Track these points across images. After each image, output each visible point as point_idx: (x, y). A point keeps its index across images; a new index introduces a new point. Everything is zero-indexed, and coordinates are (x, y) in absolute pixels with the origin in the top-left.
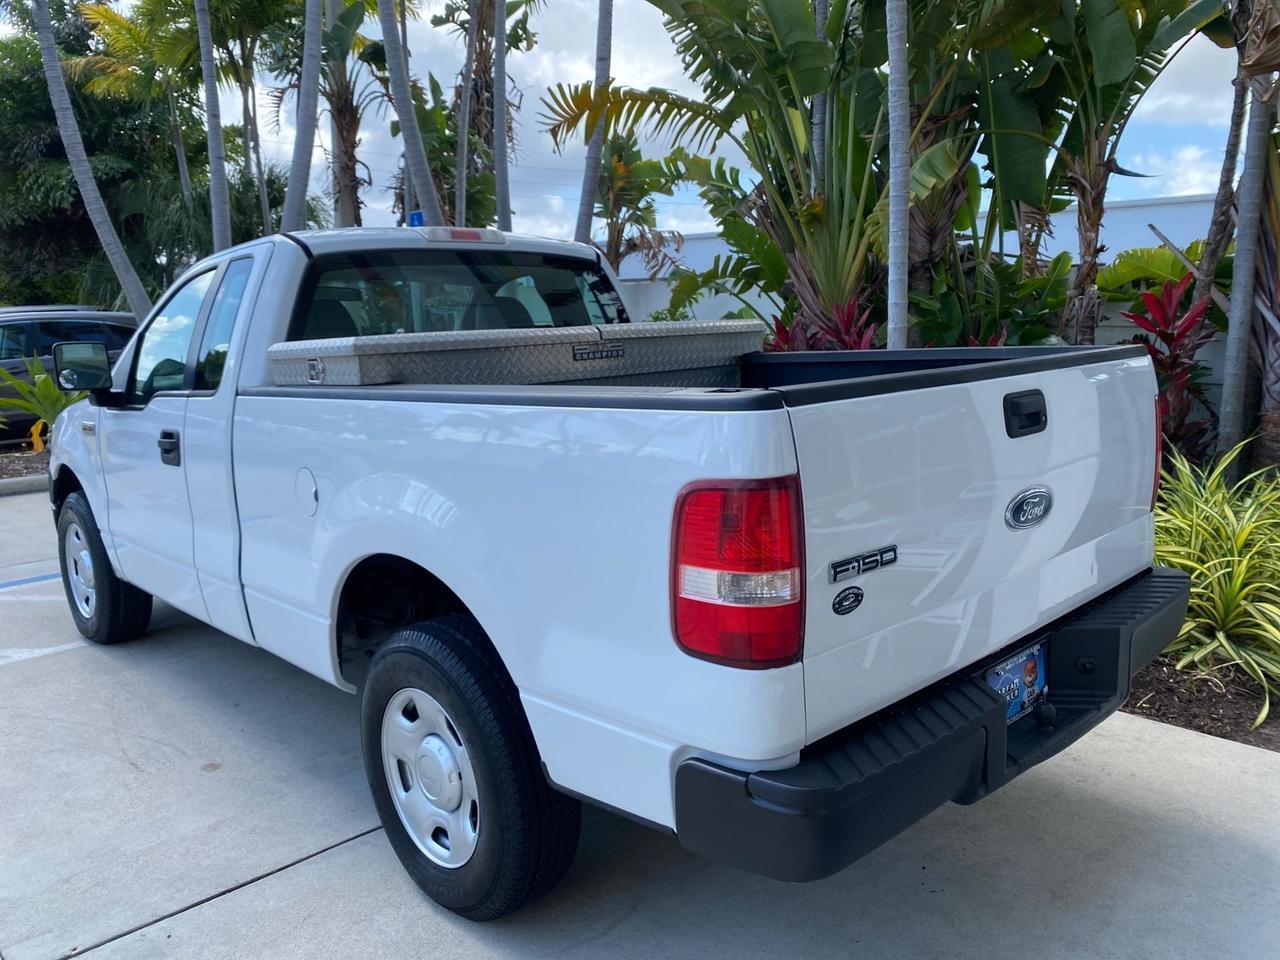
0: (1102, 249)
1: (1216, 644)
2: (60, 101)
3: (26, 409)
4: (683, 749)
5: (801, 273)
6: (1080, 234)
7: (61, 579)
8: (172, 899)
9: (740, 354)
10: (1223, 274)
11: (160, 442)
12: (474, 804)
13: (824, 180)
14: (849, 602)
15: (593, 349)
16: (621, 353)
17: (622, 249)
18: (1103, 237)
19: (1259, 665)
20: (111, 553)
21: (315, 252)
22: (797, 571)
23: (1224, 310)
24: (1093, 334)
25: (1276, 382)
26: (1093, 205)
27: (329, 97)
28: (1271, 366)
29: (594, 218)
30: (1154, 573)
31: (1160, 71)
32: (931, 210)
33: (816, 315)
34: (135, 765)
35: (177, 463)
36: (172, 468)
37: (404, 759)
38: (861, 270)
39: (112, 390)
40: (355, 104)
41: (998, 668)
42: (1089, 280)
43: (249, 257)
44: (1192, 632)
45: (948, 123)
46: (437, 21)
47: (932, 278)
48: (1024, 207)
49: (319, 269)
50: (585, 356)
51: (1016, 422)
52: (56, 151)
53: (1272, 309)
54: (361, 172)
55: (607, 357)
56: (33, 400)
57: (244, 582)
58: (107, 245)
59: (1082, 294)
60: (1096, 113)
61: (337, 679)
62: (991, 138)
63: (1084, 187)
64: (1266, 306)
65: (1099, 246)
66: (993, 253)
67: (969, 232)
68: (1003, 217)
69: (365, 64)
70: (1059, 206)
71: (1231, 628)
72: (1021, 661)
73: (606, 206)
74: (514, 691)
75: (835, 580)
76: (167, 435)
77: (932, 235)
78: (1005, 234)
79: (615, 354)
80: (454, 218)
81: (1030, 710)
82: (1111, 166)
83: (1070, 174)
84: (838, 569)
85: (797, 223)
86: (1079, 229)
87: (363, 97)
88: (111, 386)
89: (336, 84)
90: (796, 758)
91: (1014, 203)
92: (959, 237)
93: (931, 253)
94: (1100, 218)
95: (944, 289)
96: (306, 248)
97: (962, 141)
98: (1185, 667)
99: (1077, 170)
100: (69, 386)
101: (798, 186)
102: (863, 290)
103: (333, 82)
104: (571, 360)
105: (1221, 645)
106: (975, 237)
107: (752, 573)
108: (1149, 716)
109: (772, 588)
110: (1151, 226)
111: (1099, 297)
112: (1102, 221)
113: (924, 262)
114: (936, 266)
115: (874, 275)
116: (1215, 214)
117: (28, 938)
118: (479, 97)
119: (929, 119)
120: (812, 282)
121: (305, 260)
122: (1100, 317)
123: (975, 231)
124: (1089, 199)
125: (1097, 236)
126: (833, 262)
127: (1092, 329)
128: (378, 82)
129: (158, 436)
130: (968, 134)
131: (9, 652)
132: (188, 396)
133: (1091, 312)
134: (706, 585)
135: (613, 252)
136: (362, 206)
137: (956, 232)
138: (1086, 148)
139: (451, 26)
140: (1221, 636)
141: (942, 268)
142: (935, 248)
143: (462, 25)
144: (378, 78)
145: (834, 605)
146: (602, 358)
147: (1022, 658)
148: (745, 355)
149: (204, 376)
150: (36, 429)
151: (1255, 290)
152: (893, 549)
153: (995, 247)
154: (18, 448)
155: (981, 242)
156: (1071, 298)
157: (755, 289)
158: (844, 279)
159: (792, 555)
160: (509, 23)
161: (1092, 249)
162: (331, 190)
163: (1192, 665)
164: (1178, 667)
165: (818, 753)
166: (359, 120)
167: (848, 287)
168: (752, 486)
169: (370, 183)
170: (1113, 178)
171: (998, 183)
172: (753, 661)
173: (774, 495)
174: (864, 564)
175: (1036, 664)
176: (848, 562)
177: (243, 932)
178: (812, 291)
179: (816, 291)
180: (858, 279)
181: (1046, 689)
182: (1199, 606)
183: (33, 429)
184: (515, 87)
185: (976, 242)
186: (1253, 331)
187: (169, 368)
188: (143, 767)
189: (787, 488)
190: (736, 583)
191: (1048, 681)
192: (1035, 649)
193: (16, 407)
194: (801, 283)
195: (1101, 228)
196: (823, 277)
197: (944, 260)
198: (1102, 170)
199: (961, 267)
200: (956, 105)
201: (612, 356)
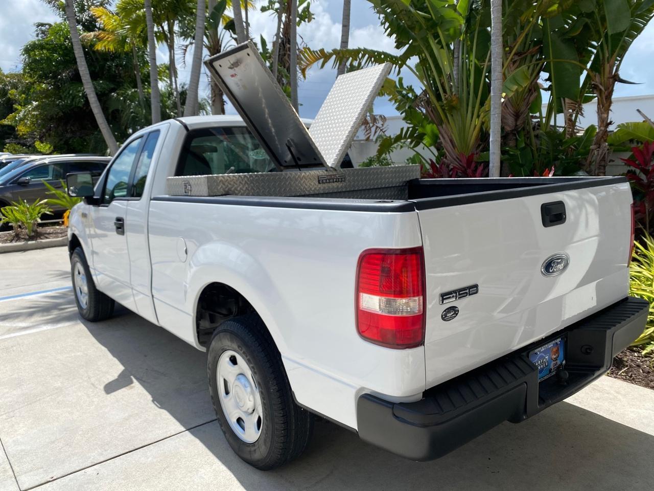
0: (611, 123)
2: (79, 54)
3: (62, 205)
4: (362, 389)
5: (446, 136)
6: (599, 115)
8: (102, 454)
9: (408, 179)
11: (115, 223)
13: (458, 87)
14: (450, 313)
15: (329, 177)
16: (343, 179)
18: (612, 116)
20: (94, 278)
21: (190, 128)
22: (421, 298)
24: (605, 169)
26: (606, 99)
27: (208, 48)
30: (629, 300)
31: (645, 25)
32: (517, 103)
33: (453, 158)
35: (123, 233)
36: (120, 237)
37: (227, 379)
38: (478, 134)
39: (95, 197)
41: (536, 351)
42: (603, 140)
43: (158, 131)
45: (527, 56)
46: (264, 9)
47: (516, 139)
48: (567, 100)
49: (193, 136)
50: (324, 181)
51: (548, 218)
52: (76, 78)
55: (336, 181)
56: (64, 200)
57: (153, 294)
58: (101, 124)
59: (599, 148)
60: (608, 49)
61: (196, 343)
62: (550, 64)
63: (601, 89)
65: (609, 121)
66: (551, 126)
67: (538, 114)
68: (556, 107)
69: (228, 31)
70: (588, 100)
72: (550, 346)
74: (279, 354)
75: (443, 302)
76: (118, 219)
77: (517, 116)
78: (557, 115)
79: (340, 180)
81: (554, 373)
82: (616, 78)
83: (593, 83)
84: (444, 296)
85: (443, 110)
86: (598, 112)
87: (226, 48)
88: (94, 195)
89: (213, 42)
90: (421, 396)
91: (562, 99)
92: (532, 117)
93: (516, 125)
94: (610, 106)
95: (523, 145)
96: (186, 127)
97: (534, 66)
99: (597, 80)
100: (74, 195)
101: (445, 91)
102: (479, 145)
103: (211, 41)
104: (317, 183)
106: (541, 117)
107: (397, 299)
108: (625, 380)
109: (407, 306)
110: (638, 111)
111: (608, 150)
112: (611, 108)
113: (513, 130)
114: (518, 133)
115: (484, 137)
117: (31, 471)
118: (284, 47)
119: (516, 54)
120: (451, 141)
121: (185, 132)
122: (608, 160)
123: (541, 114)
124: (604, 97)
125: (608, 116)
126: (463, 131)
127: (604, 167)
128: (233, 40)
129: (114, 220)
130: (538, 62)
132: (128, 200)
133: (604, 157)
134: (373, 303)
136: (225, 103)
137: (531, 114)
138: (602, 69)
139: (271, 11)
141: (522, 133)
142: (518, 124)
143: (276, 10)
144: (233, 38)
145: (442, 316)
146: (333, 182)
147: (550, 345)
148: (411, 181)
149: (135, 190)
152: (476, 286)
153: (552, 123)
154: (58, 224)
155: (544, 120)
156: (593, 150)
157: (422, 145)
158: (469, 139)
159: (420, 290)
160: (300, 9)
161: (605, 123)
162: (210, 96)
164: (643, 353)
165: (432, 394)
167: (470, 145)
168: (398, 252)
170: (617, 85)
171: (554, 88)
172: (398, 345)
173: (409, 257)
174: (459, 294)
175: (558, 349)
176: (450, 293)
177: (134, 473)
178: (452, 147)
179: (454, 146)
180: (476, 139)
181: (564, 362)
183: (65, 214)
184: (303, 41)
185: (541, 120)
187: (119, 186)
188: (97, 386)
189: (417, 254)
190: (388, 303)
191: (566, 358)
192: (558, 341)
193: (56, 204)
194: (446, 141)
195: (610, 111)
196: (458, 139)
197: (524, 129)
198: (611, 80)
199: (533, 133)
200: (532, 46)
201: (339, 181)
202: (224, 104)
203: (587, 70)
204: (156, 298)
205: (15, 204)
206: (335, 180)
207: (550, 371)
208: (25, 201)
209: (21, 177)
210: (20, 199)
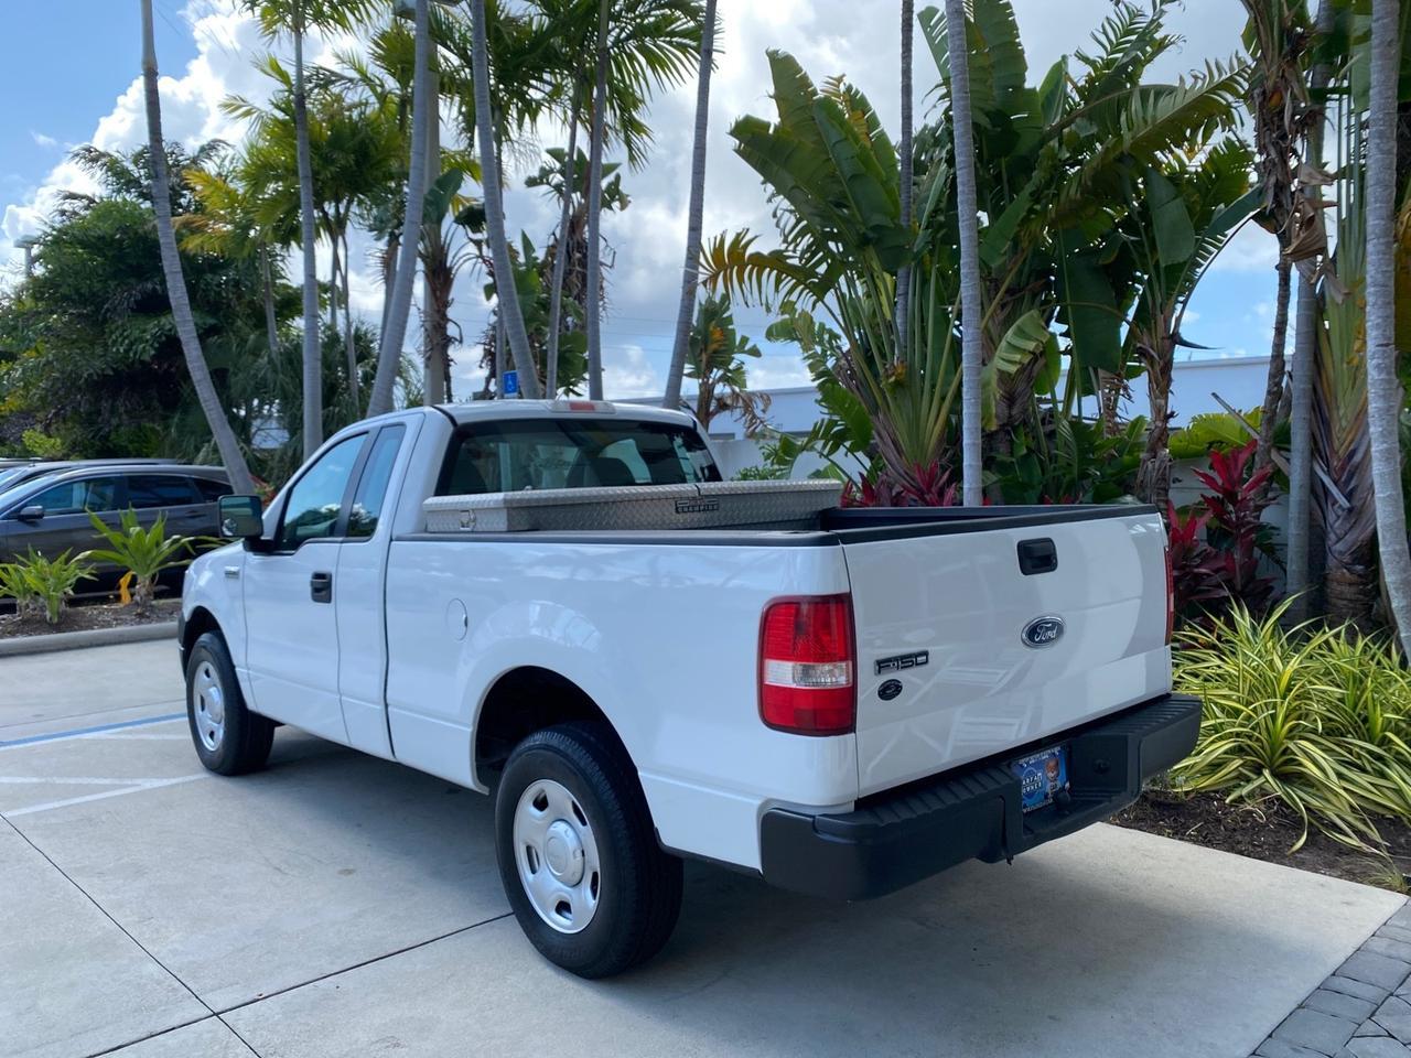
0: (1172, 415)
1: (1262, 780)
3: (118, 561)
4: (768, 802)
5: (885, 435)
6: (1151, 400)
9: (820, 509)
10: (1282, 440)
11: (312, 583)
12: (595, 875)
13: (906, 347)
14: (889, 691)
15: (693, 503)
16: (715, 507)
17: (712, 409)
18: (1173, 403)
19: (1301, 799)
21: (460, 421)
22: (850, 663)
23: (1286, 473)
24: (1167, 495)
25: (1337, 542)
26: (1161, 373)
27: (424, 258)
28: (1331, 527)
29: (684, 378)
30: (1172, 698)
31: (1220, 249)
33: (900, 475)
34: (279, 869)
35: (328, 600)
36: (322, 605)
37: (532, 844)
38: (942, 431)
39: (263, 538)
40: (448, 265)
41: (1022, 761)
42: (1160, 444)
43: (402, 425)
44: (1240, 769)
45: (1024, 296)
46: (531, 182)
47: (1012, 441)
48: (1101, 373)
49: (463, 435)
50: (685, 510)
51: (1028, 563)
53: (1328, 473)
54: (452, 330)
55: (704, 510)
56: (126, 552)
57: (388, 701)
59: (1155, 457)
60: (1160, 289)
61: (475, 783)
62: (1067, 309)
63: (1152, 356)
64: (1323, 470)
65: (1169, 412)
66: (1074, 417)
67: (1048, 396)
68: (1082, 383)
69: (461, 227)
70: (1134, 373)
71: (1279, 766)
72: (1043, 758)
73: (698, 368)
74: (634, 770)
75: (879, 672)
76: (318, 576)
77: (1010, 399)
78: (1083, 399)
80: (545, 377)
81: (1052, 800)
82: (1176, 339)
83: (1139, 345)
84: (882, 665)
85: (880, 387)
86: (1150, 396)
87: (456, 258)
89: (432, 246)
90: (851, 807)
91: (1091, 369)
92: (1040, 401)
93: (1010, 416)
94: (1168, 385)
95: (1025, 451)
96: (452, 419)
98: (1232, 801)
99: (1145, 342)
101: (883, 356)
102: (946, 451)
103: (428, 244)
104: (674, 512)
105: (1267, 781)
106: (1054, 400)
107: (816, 664)
108: (1196, 842)
109: (831, 676)
110: (1214, 394)
111: (1170, 460)
112: (1171, 388)
113: (1003, 426)
114: (1015, 429)
115: (953, 436)
116: (1269, 385)
117: (220, 988)
118: (570, 258)
119: (1007, 292)
120: (895, 443)
121: (451, 429)
122: (1171, 479)
123: (1053, 395)
124: (1158, 369)
125: (1166, 404)
126: (915, 425)
127: (1167, 491)
128: (471, 244)
129: (308, 578)
130: (1045, 304)
132: (342, 542)
133: (1164, 474)
134: (783, 673)
135: (704, 411)
136: (452, 363)
137: (1036, 396)
138: (1153, 322)
139: (544, 188)
140: (1266, 773)
141: (1023, 431)
142: (1014, 413)
143: (558, 188)
144: (471, 240)
145: (880, 693)
146: (700, 511)
147: (1045, 756)
148: (826, 511)
150: (125, 581)
151: (1312, 454)
152: (926, 654)
153: (1074, 412)
154: (105, 600)
155: (1060, 407)
156: (1144, 461)
157: (842, 450)
158: (927, 439)
159: (848, 652)
160: (604, 184)
161: (1162, 415)
163: (1241, 799)
164: (1227, 801)
165: (866, 804)
166: (452, 279)
167: (931, 449)
168: (817, 600)
169: (461, 342)
170: (1179, 349)
171: (1075, 351)
172: (818, 730)
173: (833, 607)
174: (903, 663)
175: (1057, 764)
176: (889, 660)
178: (896, 453)
179: (899, 451)
180: (940, 441)
181: (1067, 785)
182: (1249, 746)
183: (122, 580)
184: (607, 246)
185: (1055, 406)
186: (1313, 491)
188: (286, 871)
189: (843, 602)
190: (806, 673)
191: (1069, 779)
192: (1056, 750)
194: (885, 443)
195: (1170, 394)
196: (906, 440)
197: (1025, 423)
198: (1167, 342)
199: (1042, 430)
200: (1032, 279)
201: (708, 509)
202: (449, 365)
203: (1128, 322)
205: (21, 558)
206: (702, 508)
207: (1046, 796)
208: (40, 553)
209: (25, 505)
210: (30, 549)
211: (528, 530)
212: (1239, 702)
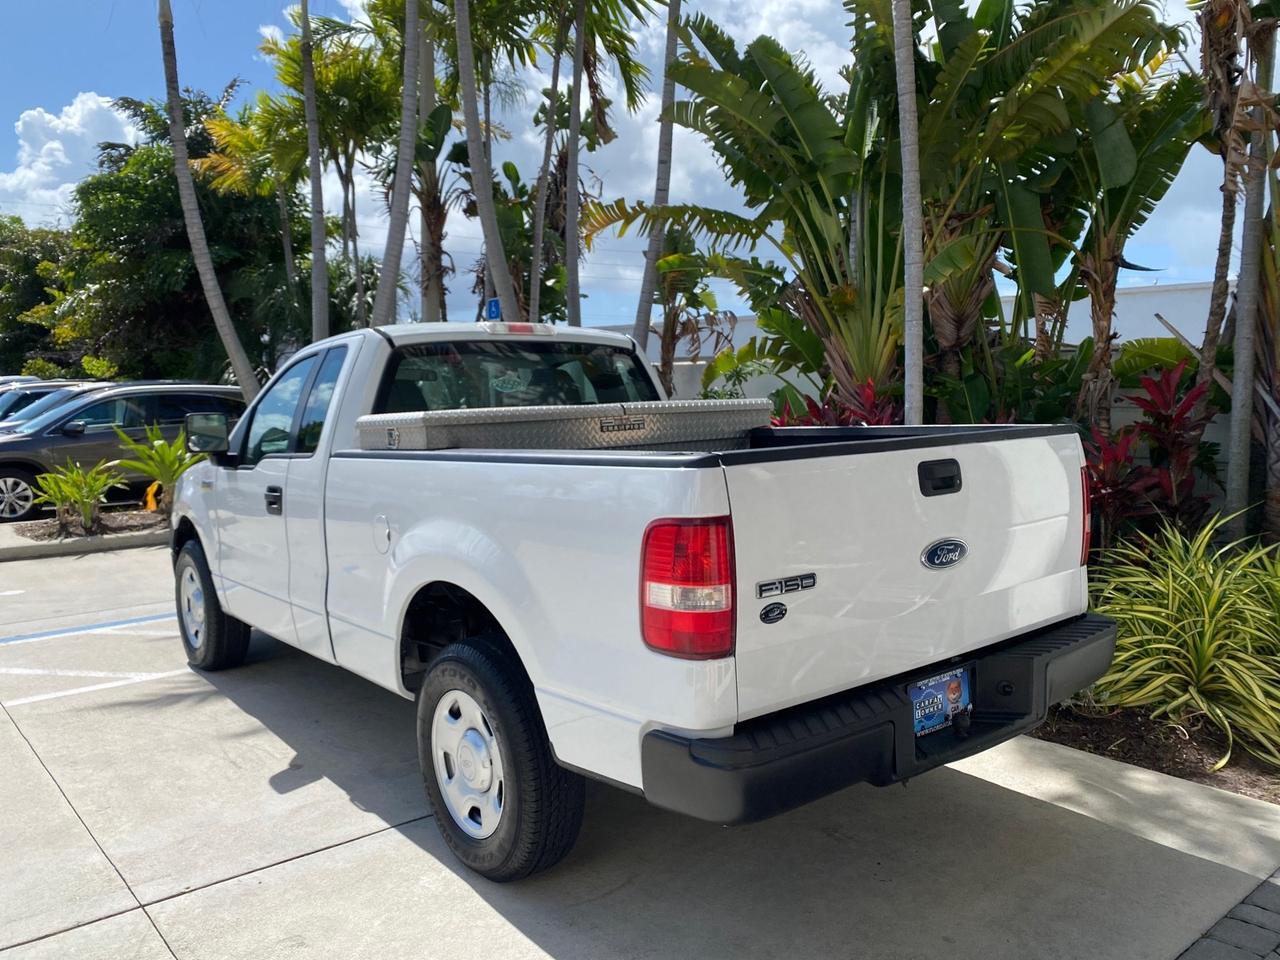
0: (1115, 336)
1: (1187, 697)
2: (189, 203)
3: (144, 471)
4: (649, 723)
5: (836, 355)
6: (1094, 321)
7: (176, 618)
9: (749, 428)
10: (1225, 360)
11: (266, 495)
12: (501, 782)
14: (773, 614)
15: (618, 422)
16: (642, 426)
17: (678, 332)
18: (1116, 324)
19: (1227, 717)
20: (220, 593)
21: (397, 343)
22: (730, 587)
23: (1229, 393)
24: (1108, 414)
25: (1277, 462)
26: (1104, 296)
27: (420, 195)
28: (1272, 445)
29: (654, 305)
30: (1087, 618)
32: (958, 298)
33: (852, 395)
34: (234, 763)
35: (279, 512)
36: (275, 518)
37: (448, 751)
38: (891, 353)
39: (229, 454)
40: (442, 200)
41: (920, 684)
42: (1102, 364)
43: (344, 347)
44: (1167, 685)
45: (973, 220)
47: (960, 361)
48: (1038, 298)
49: (399, 356)
50: (611, 428)
51: (929, 483)
52: (182, 243)
53: (1270, 393)
54: (445, 261)
55: (630, 429)
56: (151, 463)
57: (329, 610)
58: (221, 327)
59: (1097, 378)
61: (400, 688)
62: (1011, 234)
63: (1095, 280)
64: (1265, 389)
65: (1111, 333)
66: (1021, 338)
67: (997, 318)
69: (453, 163)
70: (1079, 295)
71: (1206, 684)
72: (944, 680)
73: (662, 294)
74: (531, 686)
75: (761, 595)
76: (272, 489)
77: (960, 321)
78: (1029, 321)
79: (636, 427)
80: (528, 305)
82: (1120, 261)
83: (1084, 267)
84: (763, 589)
85: (830, 310)
86: (1093, 318)
87: (449, 194)
88: (227, 451)
89: (426, 183)
90: (730, 731)
91: (1032, 295)
92: (989, 323)
93: (959, 338)
94: (1112, 307)
95: (972, 372)
96: (390, 341)
97: (988, 235)
98: (1159, 717)
99: (1088, 265)
100: (197, 449)
101: (833, 280)
103: (424, 181)
104: (599, 431)
105: (1193, 698)
106: (1002, 323)
107: (695, 587)
109: (709, 598)
110: (1157, 315)
111: (1112, 381)
112: (1114, 310)
113: (952, 347)
114: (962, 350)
116: (1212, 306)
117: (152, 879)
118: (558, 191)
119: (952, 218)
120: (846, 364)
121: (388, 350)
122: (1113, 399)
123: (1001, 317)
124: (1101, 292)
125: (1109, 324)
126: (865, 345)
127: (1108, 410)
128: (462, 179)
129: (264, 491)
130: (993, 230)
131: (132, 675)
132: (291, 458)
133: (1105, 393)
134: (664, 595)
135: (669, 334)
136: (446, 292)
137: (985, 318)
138: (1096, 245)
140: (1192, 689)
141: (970, 351)
142: (962, 335)
144: (463, 175)
145: (761, 616)
146: (625, 430)
147: (946, 677)
148: (754, 430)
149: (304, 440)
150: (152, 490)
151: (1255, 375)
152: (812, 576)
153: (1021, 333)
154: (136, 507)
155: (1009, 329)
156: (1087, 381)
157: (794, 370)
158: (877, 359)
159: (728, 575)
161: (1105, 336)
162: (420, 279)
163: (1165, 716)
164: (1151, 717)
165: (748, 729)
166: (445, 215)
167: (881, 368)
168: (697, 523)
169: (453, 270)
170: (1122, 272)
171: (1019, 274)
172: (695, 654)
173: (712, 529)
174: (787, 586)
175: (959, 685)
176: (772, 583)
178: (847, 374)
179: (850, 372)
180: (888, 361)
181: (970, 707)
182: (1176, 662)
183: (149, 489)
185: (1003, 329)
186: (1255, 410)
187: (274, 434)
188: (241, 765)
189: (724, 523)
190: (685, 596)
191: (973, 700)
192: (959, 671)
193: (136, 470)
194: (836, 364)
195: (1113, 316)
196: (856, 359)
197: (973, 343)
198: (1110, 265)
199: (988, 352)
200: (982, 202)
201: (634, 428)
202: (445, 294)
203: (1075, 249)
204: (333, 617)
205: (61, 469)
206: (627, 427)
207: (946, 719)
208: (78, 464)
209: (69, 421)
210: (69, 460)
211: (448, 448)
212: (1168, 619)
